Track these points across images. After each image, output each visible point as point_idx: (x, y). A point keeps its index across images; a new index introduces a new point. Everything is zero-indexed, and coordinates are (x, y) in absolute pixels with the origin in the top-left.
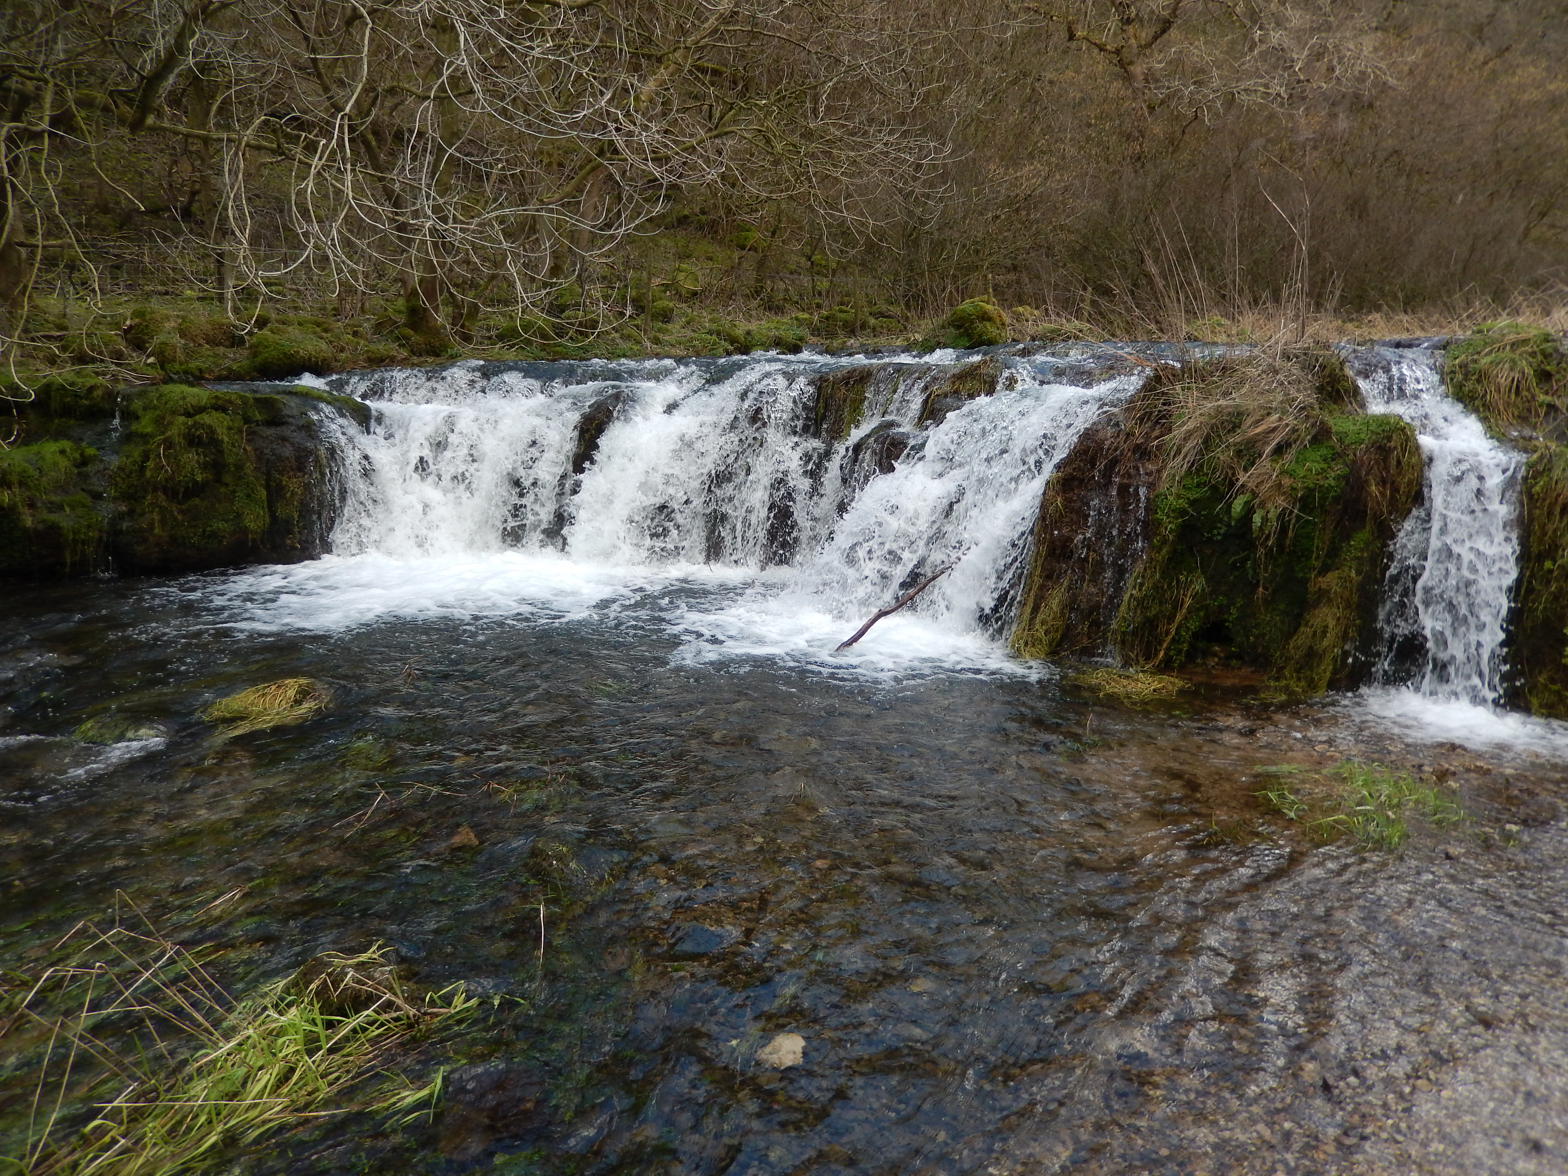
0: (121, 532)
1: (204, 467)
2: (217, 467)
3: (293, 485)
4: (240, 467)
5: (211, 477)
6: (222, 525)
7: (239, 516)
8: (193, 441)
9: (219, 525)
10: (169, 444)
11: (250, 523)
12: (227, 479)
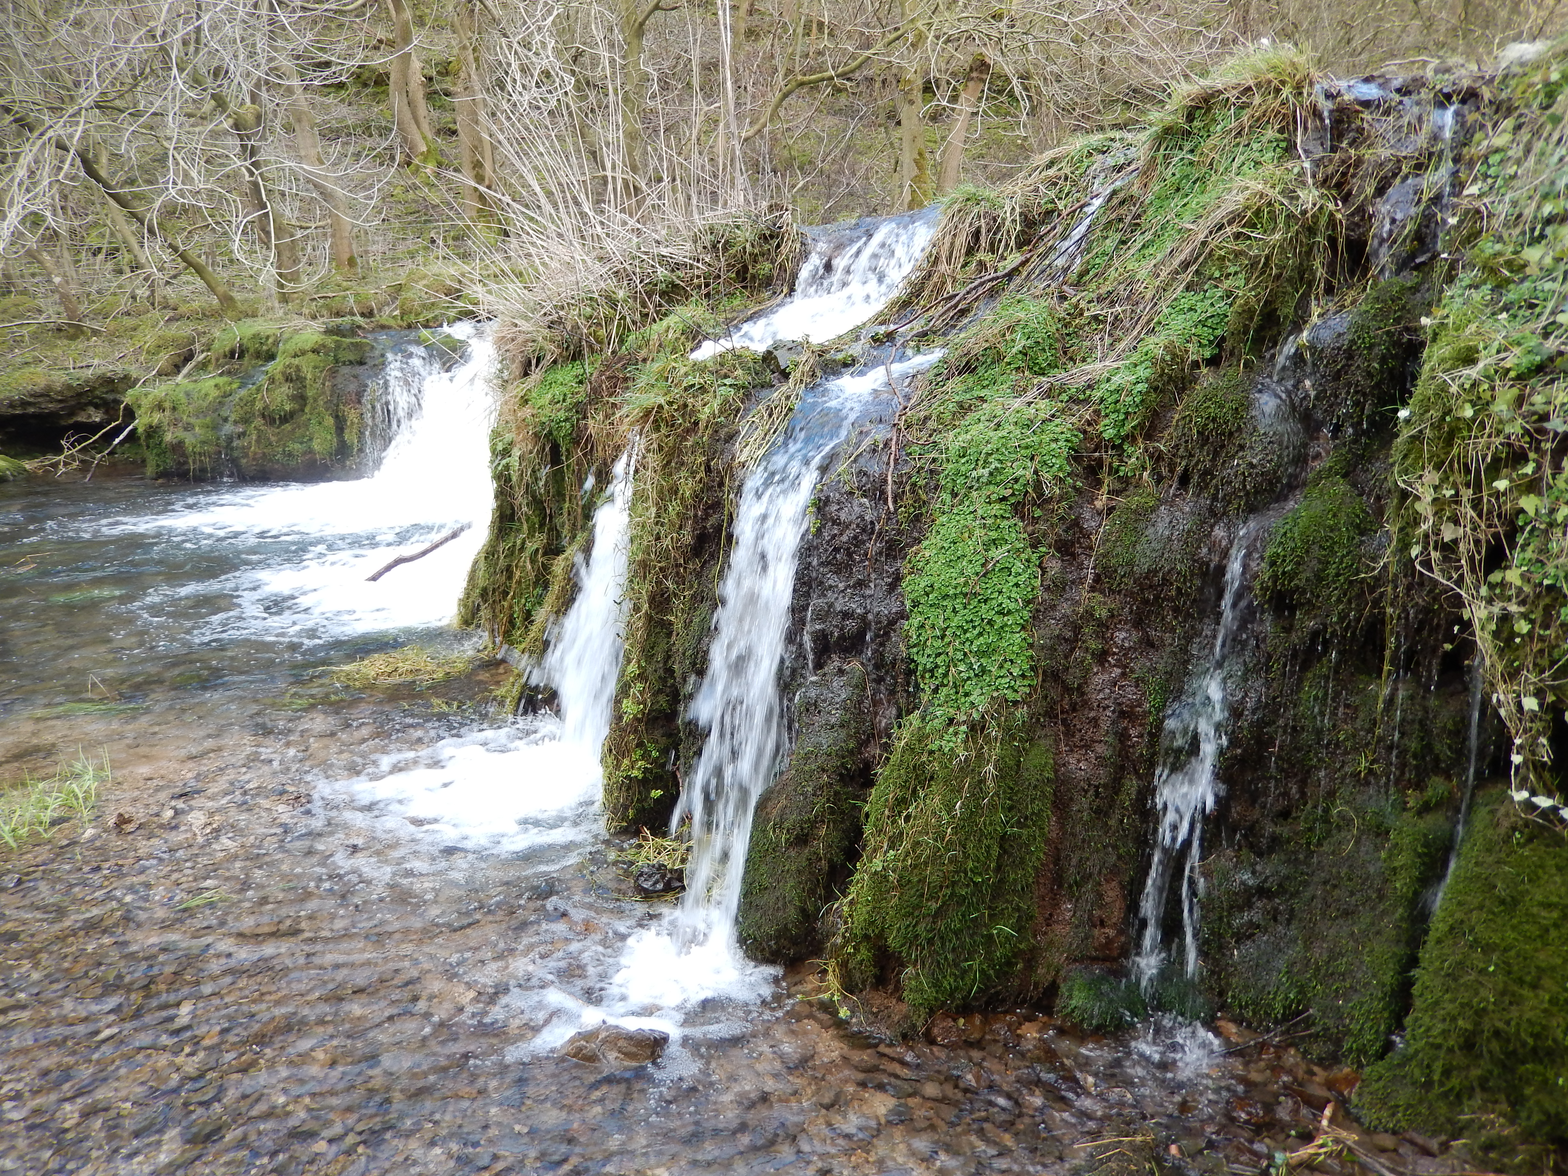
0: (232, 449)
1: (293, 398)
2: (301, 399)
3: (352, 416)
4: (315, 400)
5: (297, 406)
6: (297, 446)
7: (311, 439)
8: (288, 379)
9: (296, 447)
10: (272, 380)
11: (316, 445)
12: (307, 410)
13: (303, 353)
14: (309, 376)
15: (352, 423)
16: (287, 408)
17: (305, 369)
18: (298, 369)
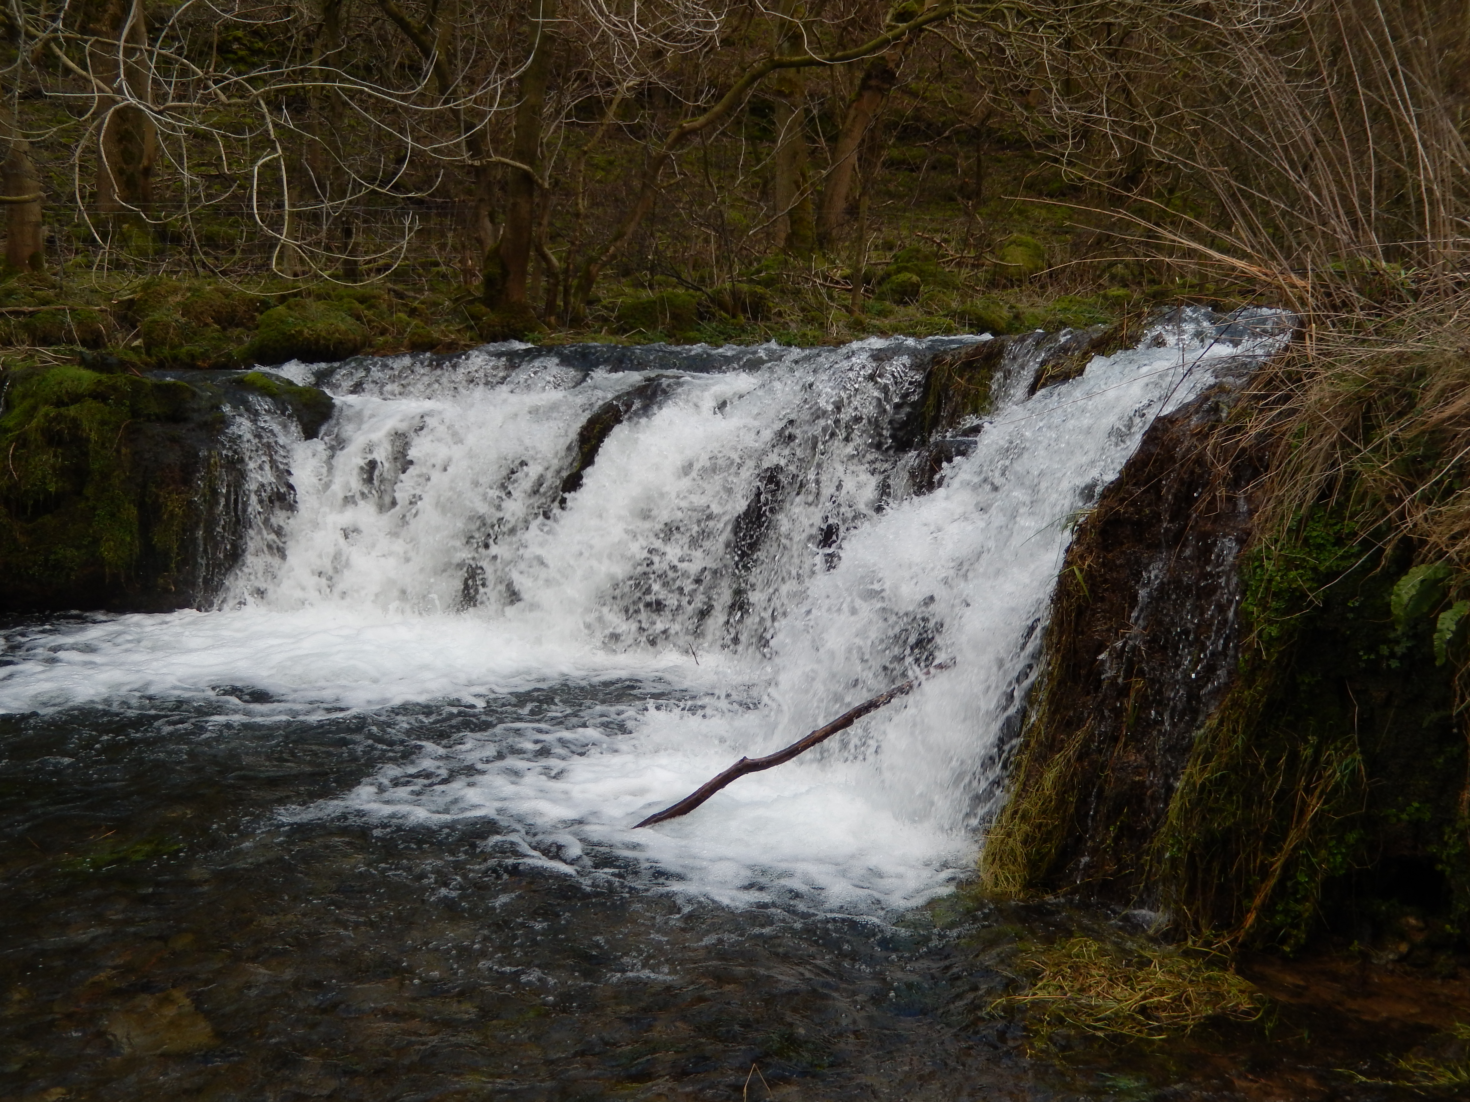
1: (62, 473)
2: (77, 473)
3: (172, 503)
4: (104, 477)
5: (69, 486)
6: (71, 552)
8: (52, 438)
9: (67, 553)
10: (22, 442)
11: (107, 552)
12: (89, 491)
13: (76, 398)
14: (93, 436)
15: (172, 515)
16: (52, 488)
17: (86, 425)
18: (75, 423)
